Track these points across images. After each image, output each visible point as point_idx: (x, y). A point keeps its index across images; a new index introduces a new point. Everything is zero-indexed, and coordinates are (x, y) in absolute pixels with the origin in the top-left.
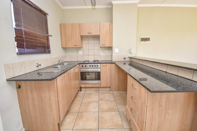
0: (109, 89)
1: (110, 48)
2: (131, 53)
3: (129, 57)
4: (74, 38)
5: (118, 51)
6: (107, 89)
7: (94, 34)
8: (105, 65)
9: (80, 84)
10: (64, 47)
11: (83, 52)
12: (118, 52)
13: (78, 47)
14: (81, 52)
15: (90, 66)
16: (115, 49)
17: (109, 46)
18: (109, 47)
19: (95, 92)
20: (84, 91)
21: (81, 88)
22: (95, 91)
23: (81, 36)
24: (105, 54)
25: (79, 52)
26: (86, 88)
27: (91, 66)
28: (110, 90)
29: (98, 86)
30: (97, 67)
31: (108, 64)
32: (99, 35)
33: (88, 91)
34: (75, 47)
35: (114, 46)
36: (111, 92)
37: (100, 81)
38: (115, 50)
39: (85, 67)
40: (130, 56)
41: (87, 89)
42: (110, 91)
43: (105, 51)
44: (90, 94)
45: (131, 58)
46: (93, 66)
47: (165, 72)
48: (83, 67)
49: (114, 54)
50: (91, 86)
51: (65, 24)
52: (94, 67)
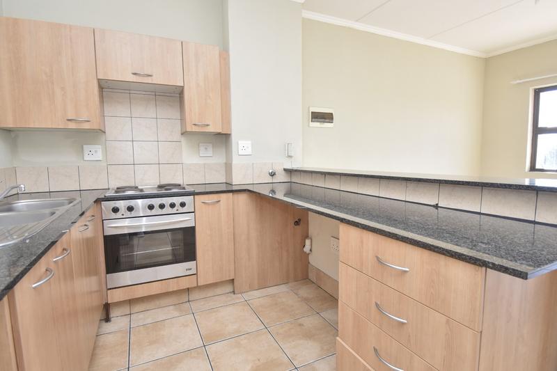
0: (229, 288)
1: (222, 139)
2: (290, 157)
3: (285, 170)
4: (63, 89)
5: (250, 148)
6: (219, 291)
7: (159, 79)
8: (214, 197)
9: (105, 289)
10: (10, 125)
11: (105, 152)
12: (249, 151)
13: (86, 126)
14: (94, 153)
15: (151, 207)
16: (241, 143)
17: (219, 130)
18: (219, 134)
19: (176, 314)
20: (126, 319)
21: (107, 307)
22: (172, 307)
23: (99, 80)
24: (202, 161)
25: (86, 152)
26: (131, 302)
27: (156, 206)
28: (234, 292)
29: (185, 283)
30: (182, 210)
31: (223, 196)
32: (183, 87)
33: (141, 316)
34: (72, 126)
35: (236, 130)
36: (239, 298)
37: (194, 263)
38: (240, 147)
39: (128, 214)
40: (289, 167)
41: (137, 308)
42: (232, 295)
43: (202, 148)
44: (157, 325)
45: (289, 172)
46: (162, 206)
47: (433, 206)
48: (119, 215)
49: (236, 161)
50: (155, 289)
51: (16, 21)
52: (167, 210)
